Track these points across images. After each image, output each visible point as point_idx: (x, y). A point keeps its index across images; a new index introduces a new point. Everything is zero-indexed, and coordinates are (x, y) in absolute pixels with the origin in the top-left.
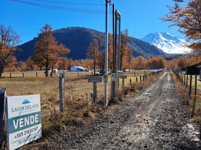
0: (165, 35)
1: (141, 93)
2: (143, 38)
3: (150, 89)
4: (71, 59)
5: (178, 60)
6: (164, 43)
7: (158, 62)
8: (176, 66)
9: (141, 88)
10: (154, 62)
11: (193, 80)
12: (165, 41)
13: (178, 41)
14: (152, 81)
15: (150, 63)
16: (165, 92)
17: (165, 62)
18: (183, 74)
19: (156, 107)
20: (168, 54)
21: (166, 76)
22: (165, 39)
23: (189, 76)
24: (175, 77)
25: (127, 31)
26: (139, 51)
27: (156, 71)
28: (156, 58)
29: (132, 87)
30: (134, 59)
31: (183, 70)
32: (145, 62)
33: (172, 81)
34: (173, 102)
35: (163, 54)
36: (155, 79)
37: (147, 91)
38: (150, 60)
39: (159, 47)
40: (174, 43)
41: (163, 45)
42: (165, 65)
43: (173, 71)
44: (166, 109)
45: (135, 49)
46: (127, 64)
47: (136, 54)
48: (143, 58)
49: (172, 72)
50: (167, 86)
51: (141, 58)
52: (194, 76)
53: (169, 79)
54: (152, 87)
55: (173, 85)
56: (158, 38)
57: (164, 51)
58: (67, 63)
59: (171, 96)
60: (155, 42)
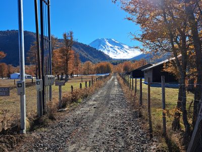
0: (110, 41)
1: (85, 103)
2: (90, 44)
3: (97, 96)
4: (11, 65)
5: (123, 65)
6: (110, 49)
7: (106, 67)
8: (122, 70)
9: (86, 96)
10: (102, 67)
11: (139, 83)
12: (111, 47)
13: (122, 47)
14: (100, 86)
15: (98, 68)
16: (113, 99)
17: (111, 66)
18: (128, 78)
19: (102, 124)
20: (114, 59)
21: (113, 80)
22: (111, 45)
23: (134, 79)
24: (122, 81)
25: (71, 33)
26: (87, 56)
27: (103, 75)
28: (103, 63)
29: (73, 96)
30: (82, 64)
31: (128, 74)
32: (93, 67)
33: (120, 85)
34: (124, 113)
35: (110, 59)
36: (103, 84)
37: (94, 99)
38: (98, 65)
39: (106, 52)
40: (118, 49)
41: (109, 51)
42: (112, 70)
43: (120, 75)
44: (115, 128)
45: (83, 54)
46: (75, 69)
47: (84, 60)
48: (91, 63)
49: (118, 76)
50: (115, 91)
51: (89, 63)
52: (138, 80)
53: (116, 83)
54: (99, 93)
55: (120, 89)
56: (104, 44)
57: (110, 56)
58: (6, 69)
59: (120, 105)
60: (102, 48)
